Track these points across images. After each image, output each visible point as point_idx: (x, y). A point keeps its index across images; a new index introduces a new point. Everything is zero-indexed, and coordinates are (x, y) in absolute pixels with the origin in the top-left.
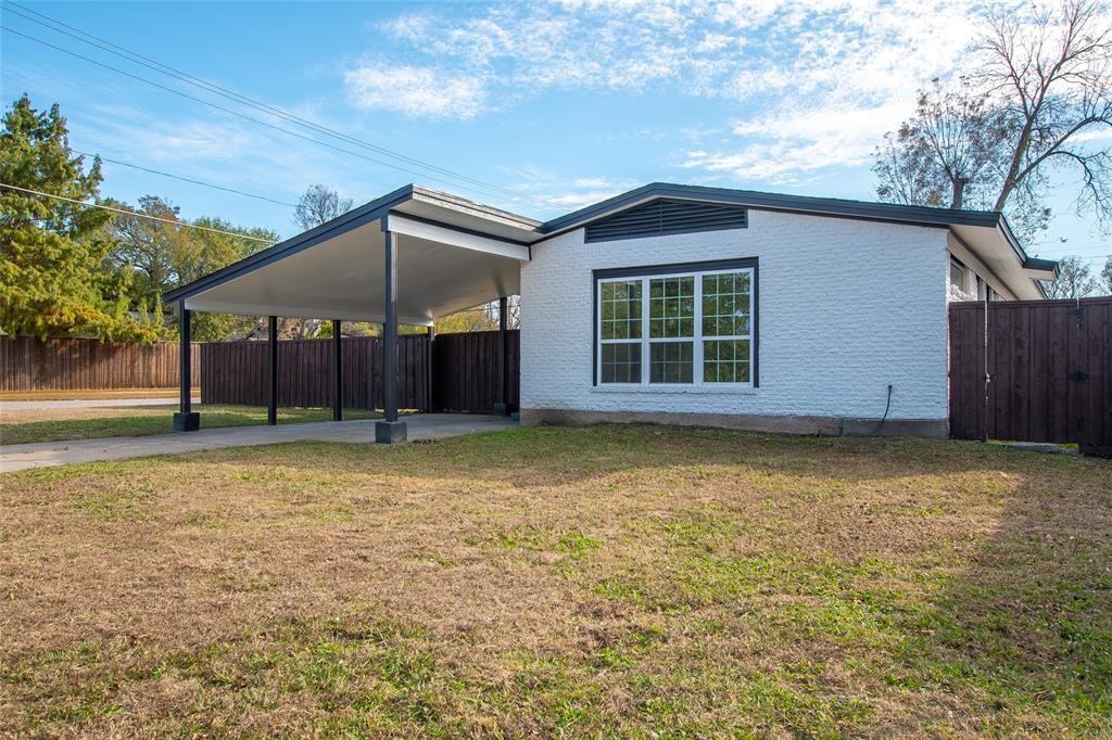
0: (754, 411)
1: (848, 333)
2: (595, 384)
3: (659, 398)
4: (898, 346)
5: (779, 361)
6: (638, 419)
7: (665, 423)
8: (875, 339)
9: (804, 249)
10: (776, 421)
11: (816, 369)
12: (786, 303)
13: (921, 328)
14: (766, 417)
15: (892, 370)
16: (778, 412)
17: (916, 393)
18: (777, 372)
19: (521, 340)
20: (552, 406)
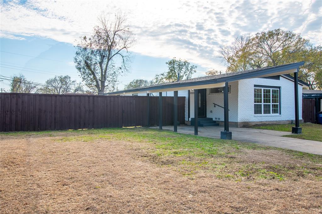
2: (255, 114)
6: (263, 123)
9: (287, 86)
19: (239, 102)
20: (245, 121)
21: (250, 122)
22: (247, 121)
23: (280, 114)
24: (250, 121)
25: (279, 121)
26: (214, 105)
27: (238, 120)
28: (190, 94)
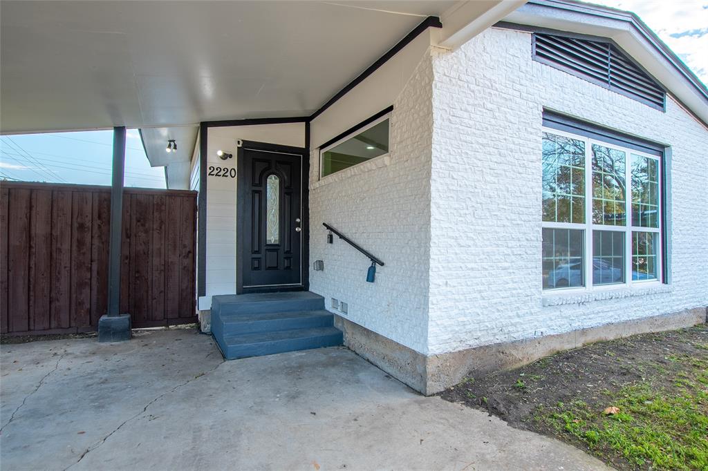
0: (668, 310)
5: (682, 256)
6: (590, 338)
7: (612, 338)
9: (692, 149)
12: (684, 198)
16: (680, 307)
18: (680, 267)
19: (433, 209)
20: (486, 340)
21: (514, 344)
22: (501, 338)
23: (665, 281)
24: (518, 336)
25: (662, 315)
26: (328, 232)
27: (431, 340)
28: (209, 178)
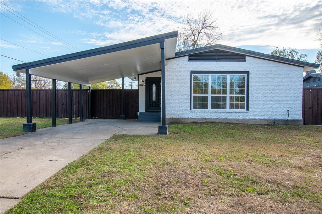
0: (247, 118)
1: (276, 95)
2: (191, 109)
3: (216, 114)
4: (289, 99)
5: (255, 103)
6: (208, 121)
7: (217, 122)
8: (283, 97)
9: (264, 70)
10: (254, 121)
11: (266, 105)
12: (258, 85)
13: (296, 94)
14: (251, 119)
15: (288, 106)
16: (255, 118)
17: (294, 112)
18: (255, 106)
21: (182, 119)
22: (178, 117)
25: (243, 119)
28: (139, 86)
